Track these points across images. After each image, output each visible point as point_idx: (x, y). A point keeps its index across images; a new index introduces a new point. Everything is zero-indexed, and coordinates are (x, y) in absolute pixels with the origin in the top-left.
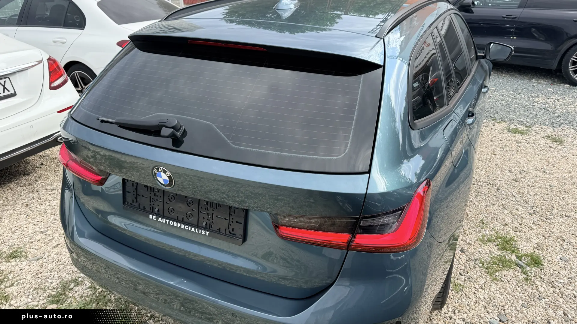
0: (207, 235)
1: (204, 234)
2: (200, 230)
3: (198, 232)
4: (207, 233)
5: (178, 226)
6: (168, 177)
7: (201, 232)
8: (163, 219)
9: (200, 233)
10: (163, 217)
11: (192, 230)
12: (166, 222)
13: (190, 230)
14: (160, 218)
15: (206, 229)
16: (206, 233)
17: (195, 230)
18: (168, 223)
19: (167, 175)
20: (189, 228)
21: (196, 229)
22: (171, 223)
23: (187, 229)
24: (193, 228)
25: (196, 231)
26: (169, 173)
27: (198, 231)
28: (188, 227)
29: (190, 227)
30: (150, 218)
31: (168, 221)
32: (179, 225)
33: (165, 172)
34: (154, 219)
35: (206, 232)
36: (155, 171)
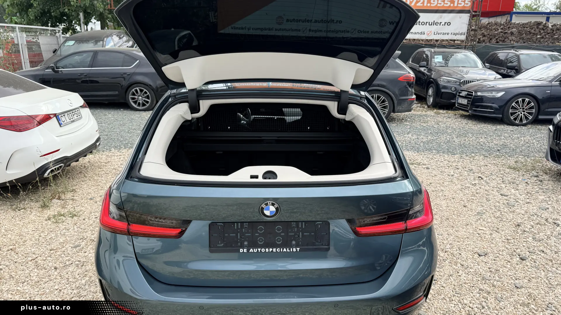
0: (298, 251)
1: (295, 250)
4: (298, 249)
5: (270, 251)
6: (276, 208)
7: (293, 250)
8: (254, 249)
9: (291, 251)
10: (254, 247)
11: (284, 251)
12: (258, 250)
13: (282, 251)
14: (252, 249)
15: (297, 246)
16: (297, 250)
17: (287, 250)
18: (259, 251)
21: (288, 249)
22: (263, 250)
23: (279, 251)
24: (285, 249)
25: (288, 251)
26: (276, 206)
27: (290, 249)
28: (279, 249)
29: (282, 249)
30: (241, 251)
31: (259, 249)
33: (273, 205)
34: (245, 251)
36: (263, 206)
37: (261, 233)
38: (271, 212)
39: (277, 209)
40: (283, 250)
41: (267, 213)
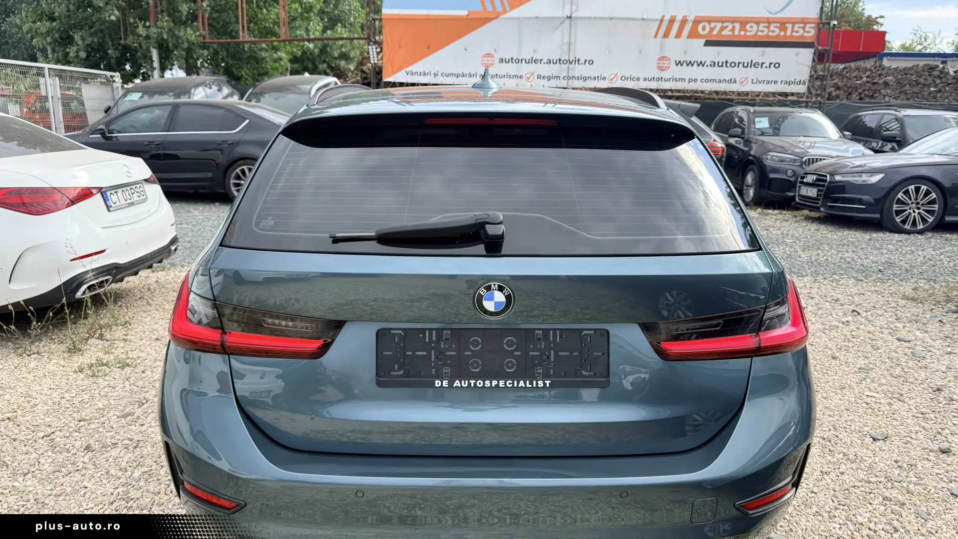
0: (548, 386)
1: (542, 385)
2: (535, 382)
3: (531, 386)
4: (548, 382)
5: (493, 386)
6: (506, 296)
7: (537, 384)
8: (463, 382)
9: (535, 385)
10: (462, 377)
11: (520, 386)
12: (469, 384)
13: (515, 385)
14: (457, 381)
15: (544, 378)
16: (545, 384)
17: (525, 384)
18: (472, 385)
19: (504, 294)
20: (513, 384)
21: (528, 382)
22: (480, 383)
23: (511, 385)
24: (522, 382)
25: (528, 385)
27: (531, 383)
28: (511, 382)
29: (515, 382)
30: (437, 385)
31: (472, 382)
32: (494, 383)
33: (501, 289)
34: (444, 385)
35: (546, 382)
36: (482, 291)
37: (476, 351)
38: (496, 303)
39: (508, 298)
40: (518, 384)
41: (489, 306)
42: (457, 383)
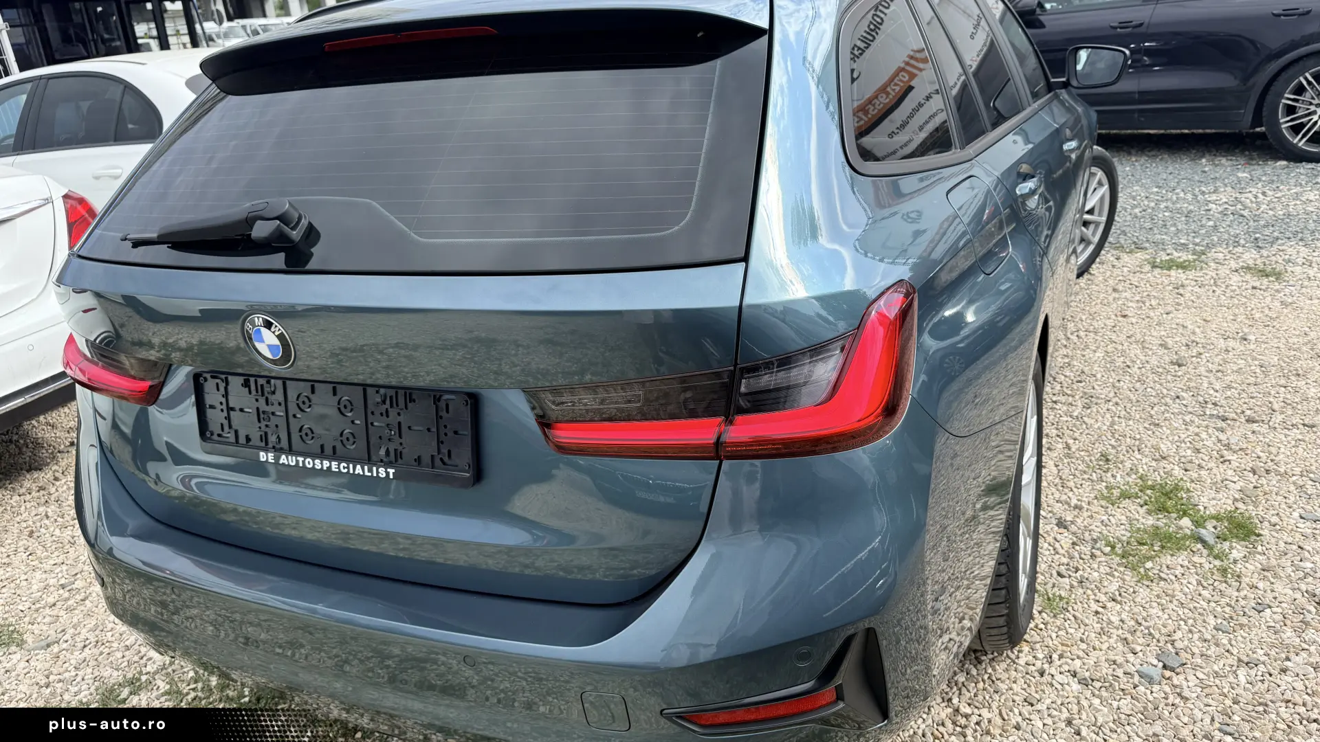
0: (391, 477)
1: (384, 475)
2: (374, 469)
3: (370, 474)
4: (391, 471)
5: (325, 468)
6: (277, 336)
7: (378, 472)
8: (290, 457)
9: (375, 475)
10: (290, 451)
11: (356, 473)
12: (297, 461)
13: (351, 471)
14: (284, 456)
15: (387, 465)
16: (388, 473)
17: (363, 471)
18: (301, 465)
19: (274, 332)
20: (348, 468)
21: (366, 467)
22: (309, 463)
23: (346, 470)
24: (358, 467)
25: (367, 473)
26: (277, 329)
27: (370, 470)
28: (346, 465)
29: (351, 466)
30: (262, 459)
31: (301, 459)
32: (326, 464)
33: (267, 325)
34: (270, 461)
35: (389, 470)
36: (248, 327)
38: (271, 348)
40: (354, 469)
41: (265, 350)
42: (283, 459)
